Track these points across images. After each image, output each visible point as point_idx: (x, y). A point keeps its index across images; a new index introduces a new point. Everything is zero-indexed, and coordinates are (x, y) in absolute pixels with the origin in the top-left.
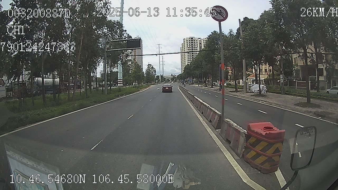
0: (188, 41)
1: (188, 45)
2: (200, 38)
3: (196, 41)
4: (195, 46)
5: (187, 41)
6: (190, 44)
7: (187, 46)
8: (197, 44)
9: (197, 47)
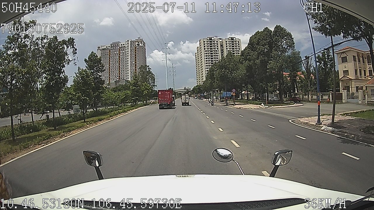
0: (206, 42)
1: (206, 47)
2: (221, 39)
4: (215, 49)
5: (204, 42)
6: (208, 46)
7: (205, 49)
8: (217, 46)
9: (218, 50)
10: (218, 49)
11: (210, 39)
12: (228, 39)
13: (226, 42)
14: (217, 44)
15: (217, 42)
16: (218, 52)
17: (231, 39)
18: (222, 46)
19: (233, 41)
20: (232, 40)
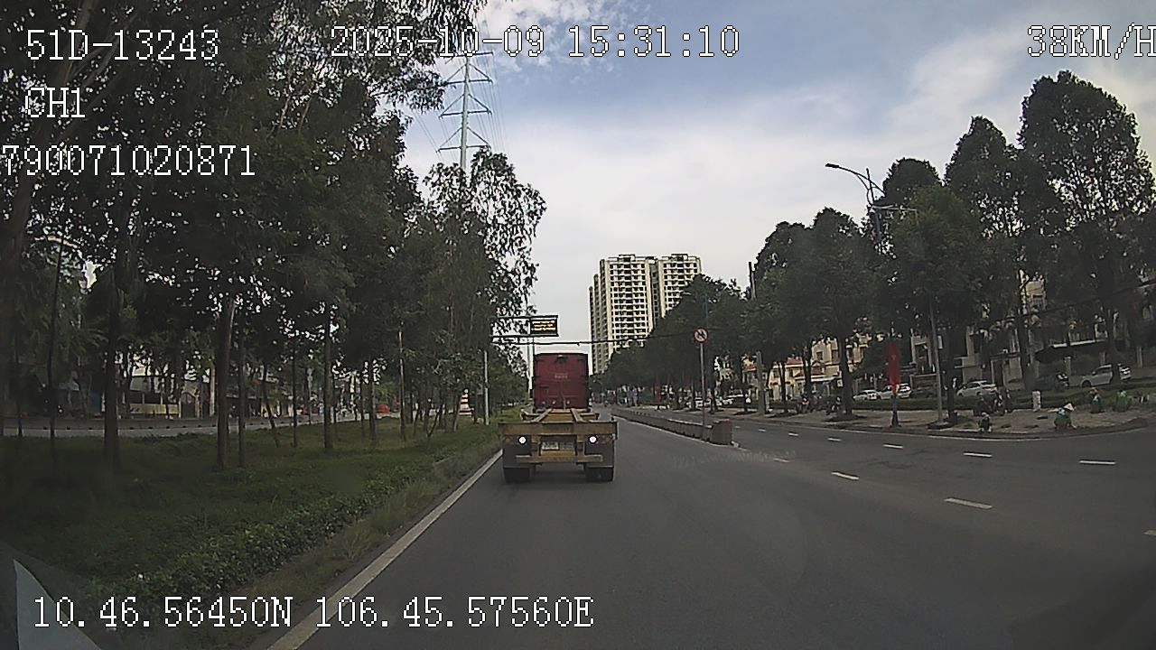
0: (615, 267)
1: (616, 279)
2: (652, 258)
3: (639, 267)
4: (636, 283)
5: (611, 266)
6: (619, 278)
7: (613, 284)
8: (644, 277)
9: (644, 287)
10: (644, 283)
11: (626, 260)
12: (670, 258)
13: (665, 265)
14: (643, 272)
15: (643, 266)
16: (644, 292)
17: (678, 258)
18: (654, 275)
19: (681, 262)
20: (678, 260)
